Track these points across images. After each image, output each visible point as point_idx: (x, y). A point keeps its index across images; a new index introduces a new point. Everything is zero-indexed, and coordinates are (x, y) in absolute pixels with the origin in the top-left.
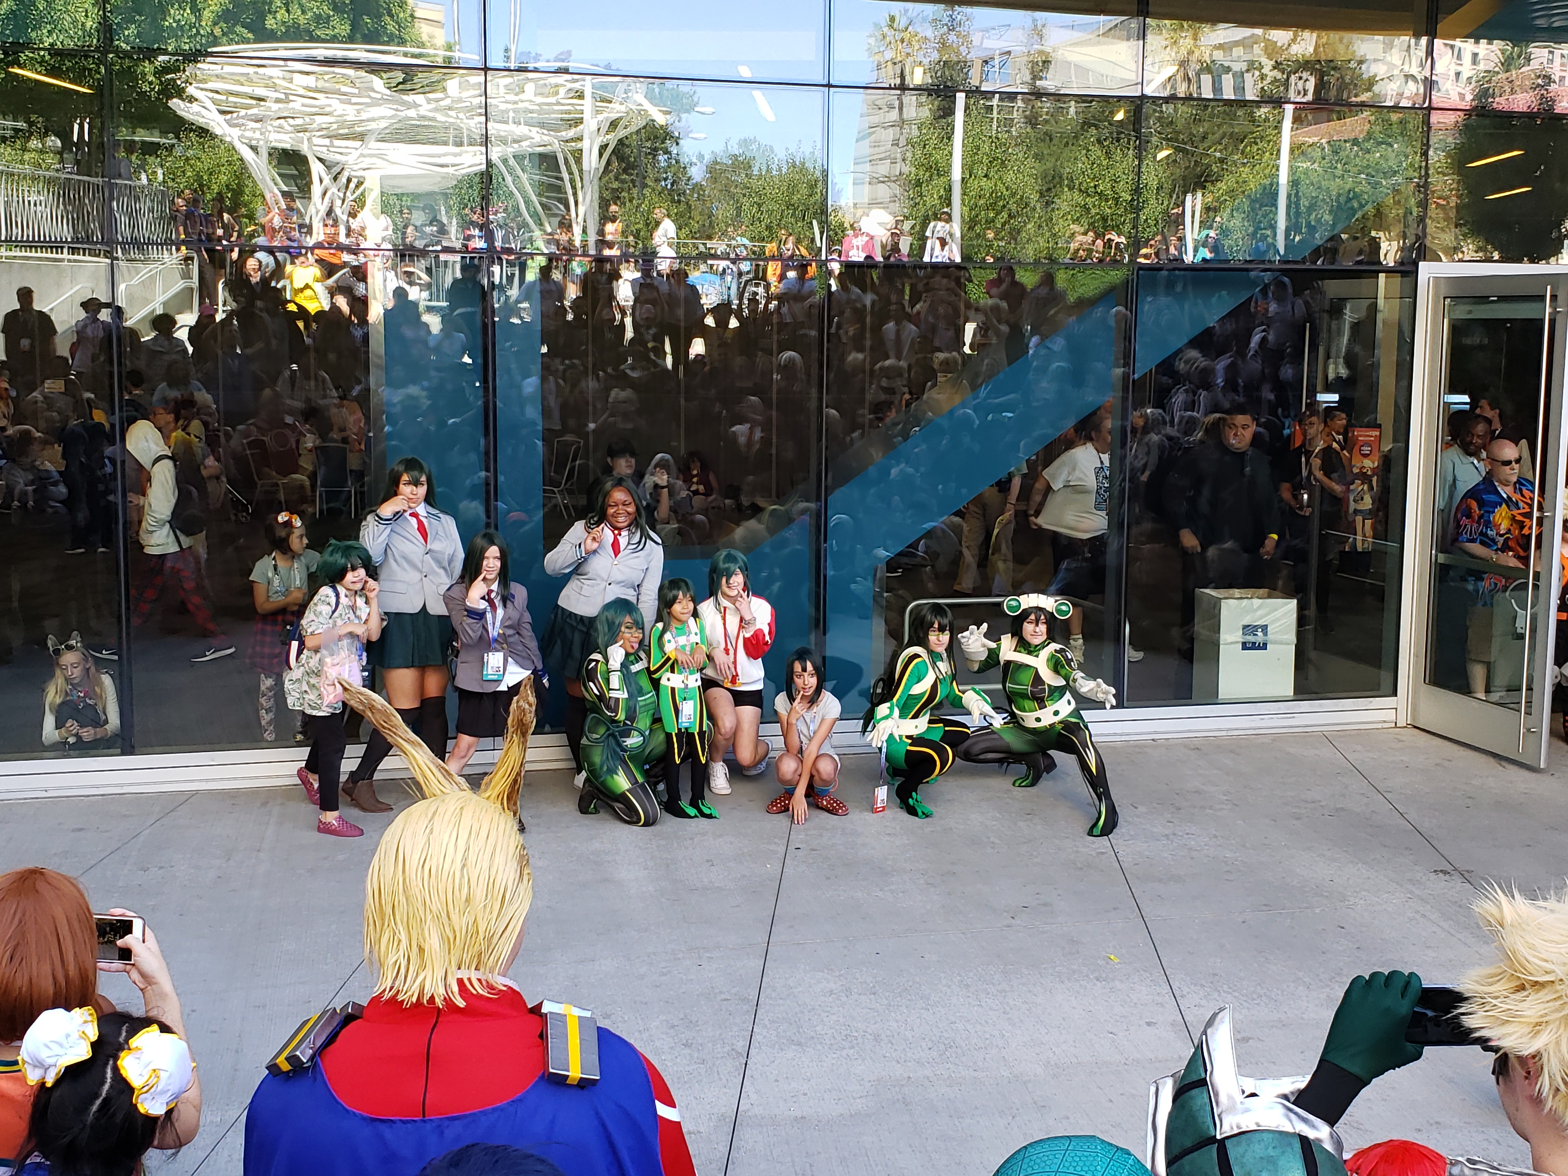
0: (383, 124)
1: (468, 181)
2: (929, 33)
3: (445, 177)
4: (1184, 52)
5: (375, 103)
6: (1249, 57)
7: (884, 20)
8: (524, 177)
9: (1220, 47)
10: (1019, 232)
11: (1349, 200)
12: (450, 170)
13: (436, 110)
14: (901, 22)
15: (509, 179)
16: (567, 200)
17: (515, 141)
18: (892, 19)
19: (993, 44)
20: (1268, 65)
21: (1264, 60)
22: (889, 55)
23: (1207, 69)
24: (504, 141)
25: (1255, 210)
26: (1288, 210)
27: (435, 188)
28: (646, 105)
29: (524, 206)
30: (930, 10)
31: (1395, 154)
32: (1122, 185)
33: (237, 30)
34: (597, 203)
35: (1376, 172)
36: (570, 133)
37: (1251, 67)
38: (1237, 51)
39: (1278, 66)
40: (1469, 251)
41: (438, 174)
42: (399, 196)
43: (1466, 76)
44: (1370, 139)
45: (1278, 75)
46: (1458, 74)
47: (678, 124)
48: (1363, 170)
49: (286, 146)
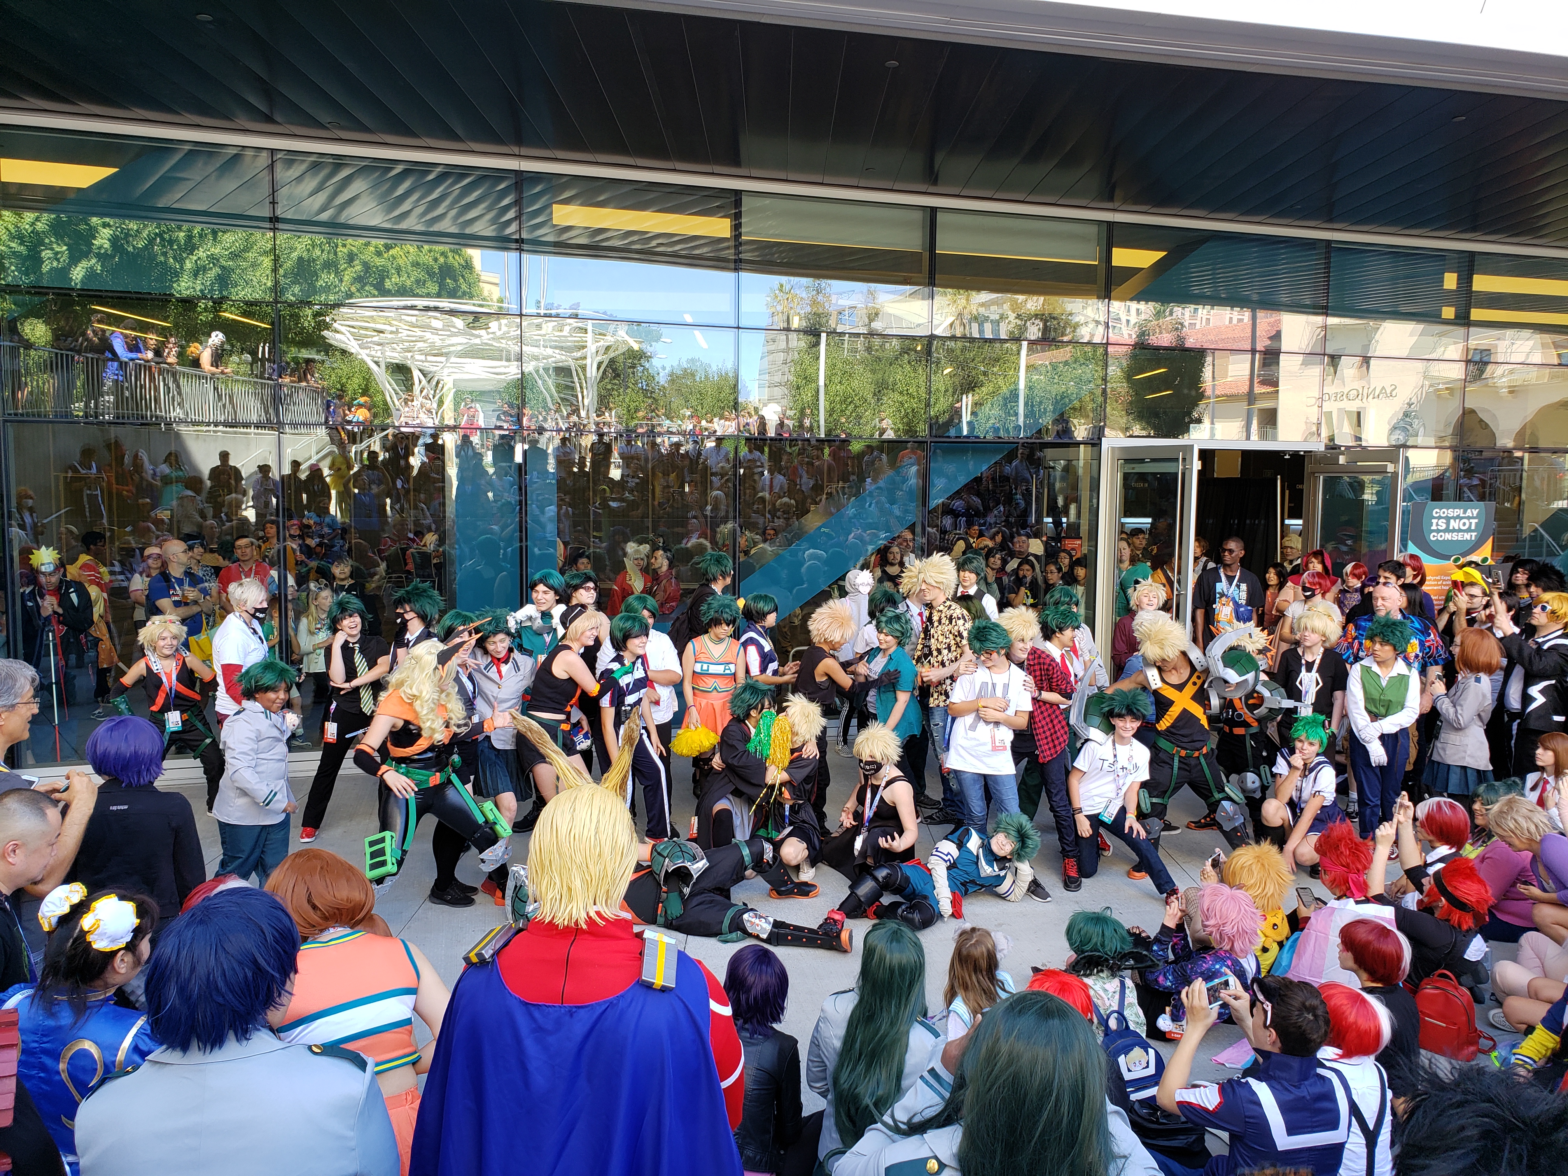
0: (459, 348)
1: (512, 383)
2: (804, 295)
3: (499, 381)
4: (960, 307)
5: (454, 335)
6: (1000, 311)
7: (776, 286)
8: (550, 382)
9: (982, 305)
10: (861, 418)
11: (1062, 398)
12: (503, 377)
13: (493, 339)
14: (787, 287)
15: (540, 382)
16: (577, 397)
17: (544, 359)
18: (782, 286)
19: (844, 302)
20: (1012, 316)
21: (1010, 313)
22: (780, 308)
23: (975, 318)
25: (1005, 405)
26: (1026, 404)
27: (491, 388)
28: (627, 338)
29: (549, 399)
30: (804, 281)
31: (1090, 371)
32: (923, 389)
33: (367, 288)
34: (596, 398)
35: (1079, 381)
36: (579, 354)
37: (1002, 317)
38: (993, 308)
39: (1018, 317)
40: (1137, 430)
41: (494, 380)
42: (471, 393)
43: (1132, 322)
44: (1075, 362)
45: (1019, 322)
46: (1128, 321)
47: (649, 349)
48: (1072, 379)
49: (397, 362)
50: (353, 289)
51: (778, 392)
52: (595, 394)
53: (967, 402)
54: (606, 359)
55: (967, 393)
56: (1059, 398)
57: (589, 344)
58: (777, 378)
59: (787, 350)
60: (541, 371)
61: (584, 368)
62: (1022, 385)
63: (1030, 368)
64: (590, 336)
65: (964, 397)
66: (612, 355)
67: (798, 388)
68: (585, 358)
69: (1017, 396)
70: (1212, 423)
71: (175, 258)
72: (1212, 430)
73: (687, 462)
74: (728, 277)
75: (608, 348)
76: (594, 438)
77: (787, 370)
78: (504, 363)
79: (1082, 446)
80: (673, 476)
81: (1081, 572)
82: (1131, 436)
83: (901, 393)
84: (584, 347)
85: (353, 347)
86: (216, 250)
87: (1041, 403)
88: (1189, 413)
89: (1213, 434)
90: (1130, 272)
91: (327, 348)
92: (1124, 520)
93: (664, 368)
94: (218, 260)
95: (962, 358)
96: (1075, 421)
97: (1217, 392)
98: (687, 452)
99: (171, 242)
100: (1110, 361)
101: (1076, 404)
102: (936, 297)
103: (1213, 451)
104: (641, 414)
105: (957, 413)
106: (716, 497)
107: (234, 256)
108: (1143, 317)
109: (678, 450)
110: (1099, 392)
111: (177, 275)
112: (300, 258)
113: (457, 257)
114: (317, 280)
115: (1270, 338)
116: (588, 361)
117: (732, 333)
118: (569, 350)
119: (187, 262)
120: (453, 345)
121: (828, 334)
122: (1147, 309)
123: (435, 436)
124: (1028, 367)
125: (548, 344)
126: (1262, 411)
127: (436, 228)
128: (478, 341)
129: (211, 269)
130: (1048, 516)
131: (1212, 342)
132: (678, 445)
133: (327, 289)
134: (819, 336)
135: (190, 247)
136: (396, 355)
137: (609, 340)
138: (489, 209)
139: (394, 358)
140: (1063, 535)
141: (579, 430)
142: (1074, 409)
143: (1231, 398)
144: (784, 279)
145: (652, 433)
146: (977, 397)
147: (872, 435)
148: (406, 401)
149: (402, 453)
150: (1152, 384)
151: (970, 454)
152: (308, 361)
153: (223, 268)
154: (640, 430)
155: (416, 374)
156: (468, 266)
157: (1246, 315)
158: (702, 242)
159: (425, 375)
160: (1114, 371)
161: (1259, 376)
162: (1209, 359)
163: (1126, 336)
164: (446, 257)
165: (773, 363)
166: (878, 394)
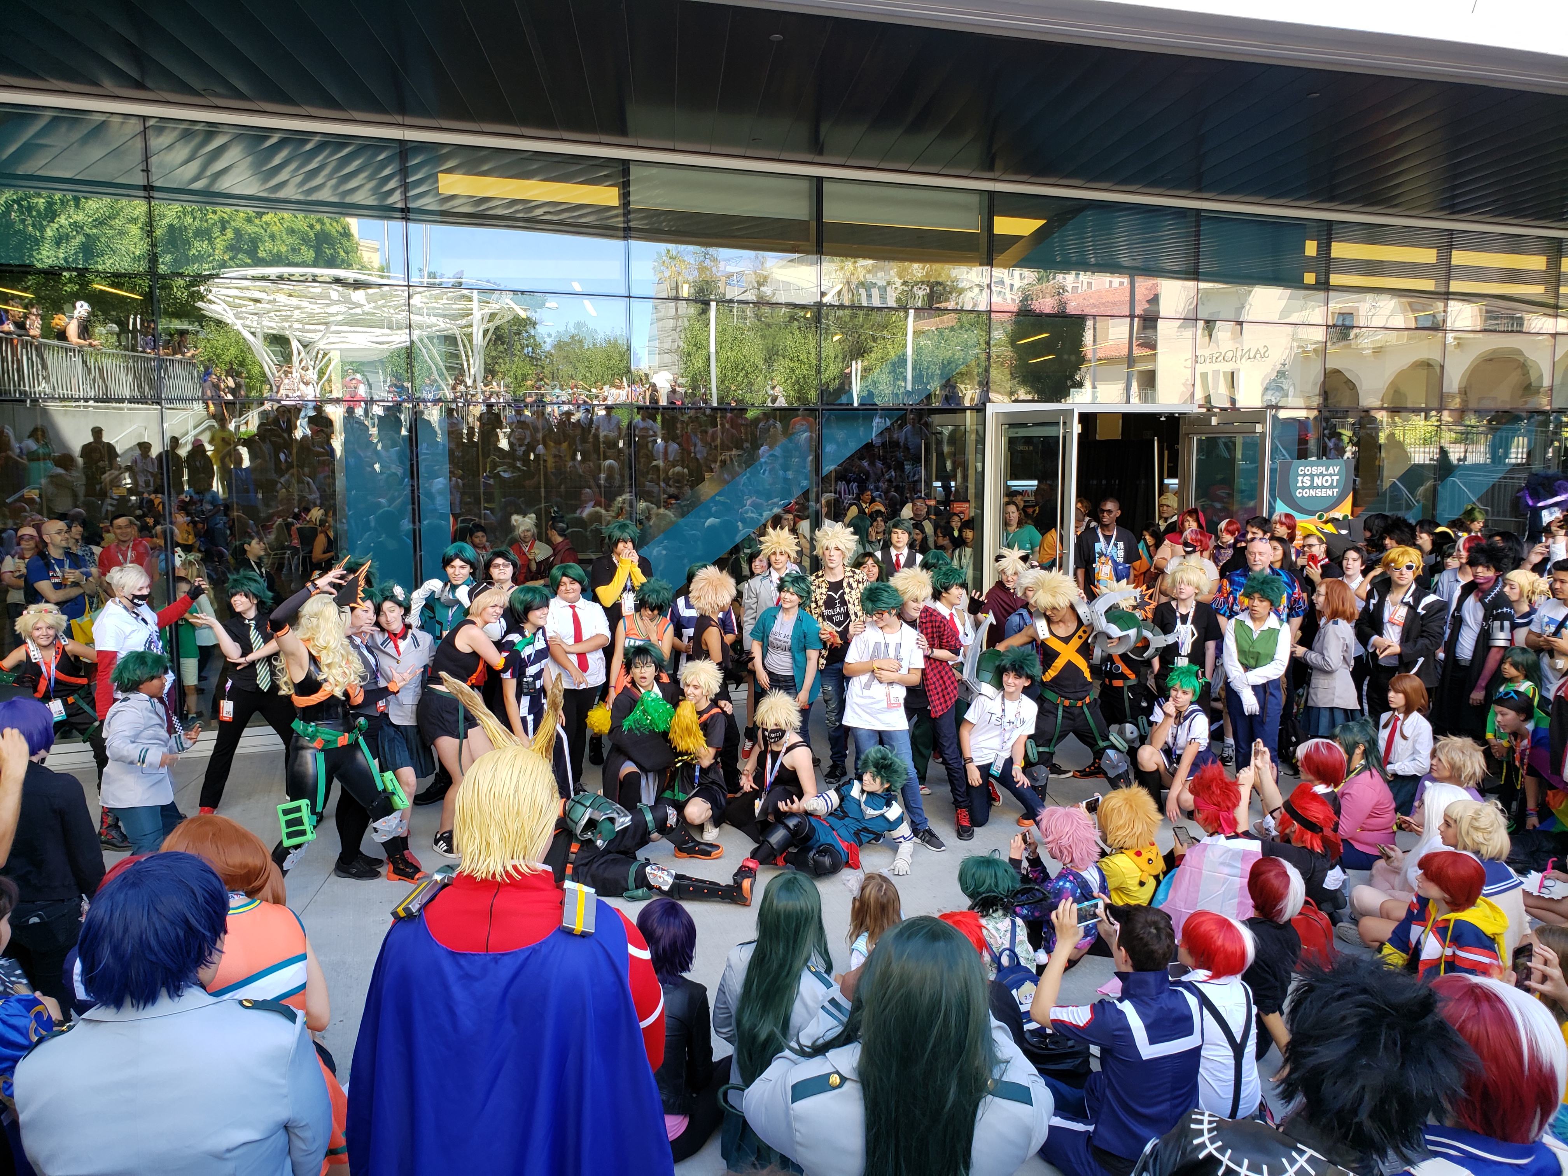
0: (340, 318)
1: (398, 353)
2: (693, 262)
3: (382, 350)
4: (848, 274)
6: (887, 278)
7: (665, 254)
8: (434, 351)
9: (869, 272)
10: (752, 384)
11: (949, 364)
12: (386, 346)
13: (375, 308)
14: (675, 255)
15: (424, 351)
16: (462, 365)
17: (428, 327)
18: (669, 253)
19: (731, 269)
20: (898, 282)
21: (896, 279)
22: (667, 274)
23: (862, 284)
24: (420, 327)
25: (894, 371)
26: (914, 369)
27: (375, 358)
28: (513, 305)
29: (434, 368)
30: (691, 248)
31: (974, 336)
32: (813, 356)
33: (240, 256)
34: (483, 366)
35: (966, 347)
36: (464, 322)
37: (889, 283)
38: (880, 274)
39: (905, 283)
40: (1022, 394)
41: (377, 349)
42: (351, 363)
43: (1016, 287)
44: (961, 327)
45: (906, 288)
46: (1012, 286)
47: (534, 316)
48: (958, 344)
49: (275, 332)
50: (226, 257)
51: (668, 358)
52: (482, 361)
53: (857, 367)
54: (492, 326)
55: (857, 358)
56: (945, 362)
57: (474, 312)
58: (667, 346)
59: (676, 317)
60: (426, 340)
61: (469, 336)
62: (909, 351)
63: (917, 334)
64: (475, 305)
65: (854, 363)
66: (497, 322)
67: (689, 355)
68: (471, 326)
69: (905, 361)
70: (1094, 387)
71: (34, 226)
72: (1093, 393)
73: (578, 431)
74: (616, 245)
75: (492, 316)
76: (482, 408)
77: (676, 336)
78: (388, 331)
79: (968, 412)
80: (565, 445)
81: (969, 534)
82: (1016, 401)
83: (791, 359)
84: (468, 315)
85: (229, 317)
86: (80, 217)
87: (928, 368)
88: (1072, 377)
89: (1094, 398)
90: (1013, 240)
91: (201, 318)
92: (1010, 483)
93: (550, 335)
94: (82, 228)
95: (850, 325)
96: (962, 387)
97: (1100, 355)
98: (579, 421)
99: (30, 209)
100: (993, 327)
101: (963, 368)
102: (824, 264)
103: (1094, 415)
104: (529, 383)
105: (846, 379)
106: (610, 467)
107: (99, 223)
108: (1026, 281)
109: (569, 419)
110: (983, 356)
111: (37, 242)
112: (171, 226)
113: (335, 224)
114: (189, 249)
115: (1148, 301)
116: (475, 329)
117: (623, 302)
118: (453, 317)
119: (48, 230)
120: (333, 315)
121: (718, 302)
122: (1029, 275)
123: (318, 409)
124: (914, 332)
125: (431, 312)
126: (1140, 372)
127: (314, 197)
128: (358, 311)
129: (74, 237)
130: (937, 480)
131: (1094, 306)
132: (569, 414)
133: (200, 258)
134: (707, 303)
135: (51, 214)
136: (273, 325)
137: (494, 307)
138: (370, 178)
139: (272, 328)
140: (952, 498)
141: (466, 400)
142: (961, 374)
143: (1111, 361)
144: (671, 246)
145: (541, 402)
146: (866, 363)
147: (764, 402)
148: (286, 373)
149: (284, 426)
150: (1035, 349)
151: (860, 421)
152: (183, 333)
153: (87, 236)
154: (529, 400)
155: (295, 344)
156: (346, 234)
157: (1126, 280)
158: (589, 210)
159: (305, 347)
160: (998, 335)
161: (1137, 339)
162: (1090, 323)
163: (1009, 301)
164: (323, 224)
165: (662, 329)
166: (769, 360)
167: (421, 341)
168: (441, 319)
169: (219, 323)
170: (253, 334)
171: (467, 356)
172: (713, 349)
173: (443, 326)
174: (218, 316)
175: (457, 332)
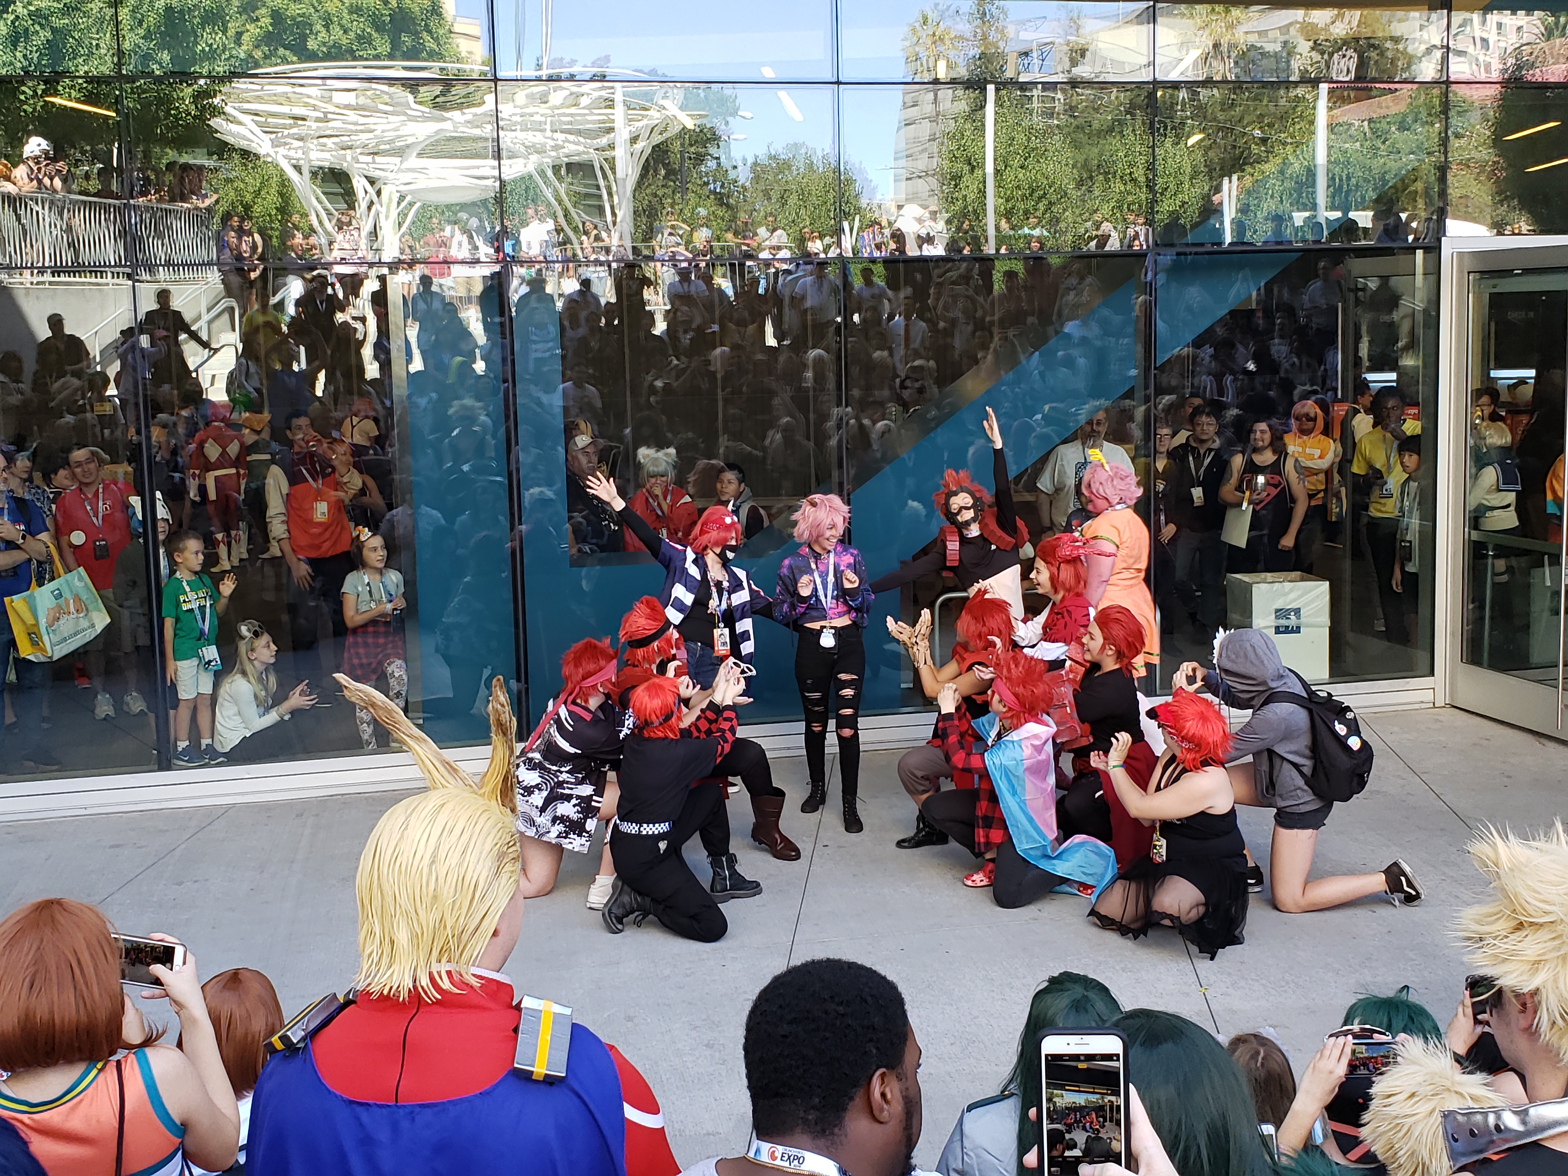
4: (1216, 33)
8: (561, 188)
14: (933, 18)
17: (552, 151)
18: (924, 16)
28: (679, 111)
33: (279, 50)
39: (1316, 47)
49: (326, 164)
51: (922, 186)
52: (633, 203)
53: (1230, 190)
54: (648, 147)
55: (1231, 175)
56: (1384, 178)
57: (619, 125)
58: (920, 166)
60: (547, 170)
61: (613, 164)
62: (1321, 158)
63: (1333, 128)
64: (620, 111)
65: (1225, 182)
67: (955, 178)
68: (615, 147)
69: (1315, 176)
75: (652, 130)
77: (936, 150)
84: (609, 130)
85: (260, 144)
91: (219, 147)
93: (744, 157)
105: (1214, 210)
114: (195, 42)
116: (619, 152)
117: (829, 92)
118: (588, 134)
120: (411, 137)
121: (999, 86)
122: (1531, 25)
124: (1329, 128)
125: (557, 127)
134: (984, 90)
136: (326, 154)
137: (654, 117)
139: (324, 160)
146: (1245, 183)
148: (342, 224)
150: (1535, 149)
151: (1233, 270)
152: (196, 171)
153: (54, 29)
155: (359, 183)
159: (372, 185)
165: (914, 139)
166: (1086, 183)
167: (542, 173)
168: (571, 138)
169: (245, 154)
170: (298, 168)
171: (610, 194)
172: (990, 168)
173: (573, 147)
174: (243, 144)
175: (596, 159)
